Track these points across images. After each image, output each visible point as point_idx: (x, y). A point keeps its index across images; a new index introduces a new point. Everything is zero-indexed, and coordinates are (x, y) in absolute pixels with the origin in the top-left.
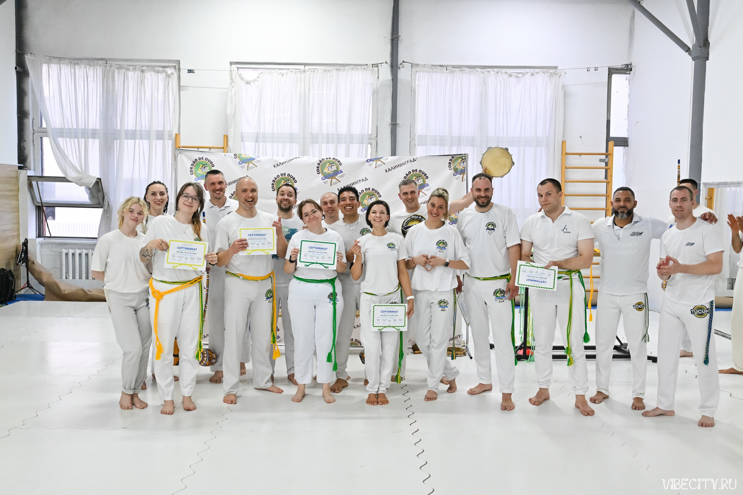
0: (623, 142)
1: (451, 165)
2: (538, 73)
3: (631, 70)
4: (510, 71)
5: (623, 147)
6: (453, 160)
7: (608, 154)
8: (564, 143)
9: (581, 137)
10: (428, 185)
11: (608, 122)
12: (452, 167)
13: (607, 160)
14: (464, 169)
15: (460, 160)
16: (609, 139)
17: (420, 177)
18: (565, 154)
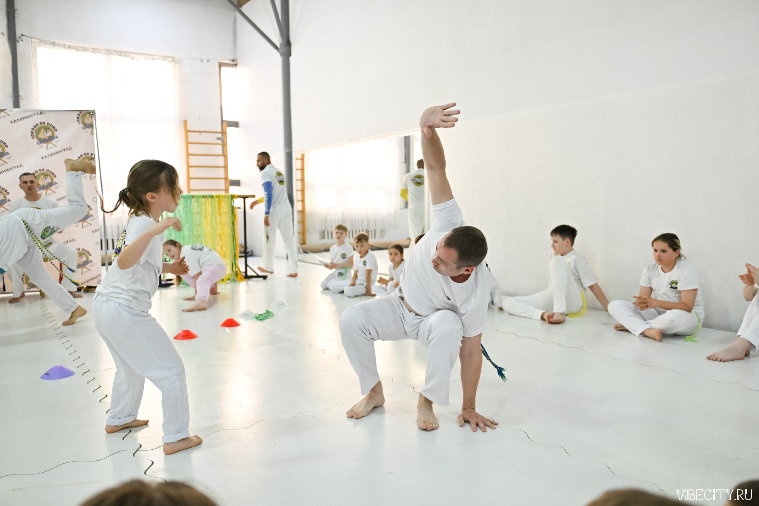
0: (236, 125)
1: (80, 119)
2: (158, 59)
3: (236, 65)
4: (131, 55)
5: (235, 128)
6: (81, 115)
7: (223, 133)
8: (185, 122)
9: (200, 118)
10: (57, 137)
11: (221, 107)
12: (80, 121)
13: (223, 138)
14: (93, 124)
15: (88, 115)
16: (222, 121)
17: (48, 129)
18: (187, 131)
